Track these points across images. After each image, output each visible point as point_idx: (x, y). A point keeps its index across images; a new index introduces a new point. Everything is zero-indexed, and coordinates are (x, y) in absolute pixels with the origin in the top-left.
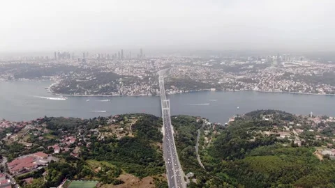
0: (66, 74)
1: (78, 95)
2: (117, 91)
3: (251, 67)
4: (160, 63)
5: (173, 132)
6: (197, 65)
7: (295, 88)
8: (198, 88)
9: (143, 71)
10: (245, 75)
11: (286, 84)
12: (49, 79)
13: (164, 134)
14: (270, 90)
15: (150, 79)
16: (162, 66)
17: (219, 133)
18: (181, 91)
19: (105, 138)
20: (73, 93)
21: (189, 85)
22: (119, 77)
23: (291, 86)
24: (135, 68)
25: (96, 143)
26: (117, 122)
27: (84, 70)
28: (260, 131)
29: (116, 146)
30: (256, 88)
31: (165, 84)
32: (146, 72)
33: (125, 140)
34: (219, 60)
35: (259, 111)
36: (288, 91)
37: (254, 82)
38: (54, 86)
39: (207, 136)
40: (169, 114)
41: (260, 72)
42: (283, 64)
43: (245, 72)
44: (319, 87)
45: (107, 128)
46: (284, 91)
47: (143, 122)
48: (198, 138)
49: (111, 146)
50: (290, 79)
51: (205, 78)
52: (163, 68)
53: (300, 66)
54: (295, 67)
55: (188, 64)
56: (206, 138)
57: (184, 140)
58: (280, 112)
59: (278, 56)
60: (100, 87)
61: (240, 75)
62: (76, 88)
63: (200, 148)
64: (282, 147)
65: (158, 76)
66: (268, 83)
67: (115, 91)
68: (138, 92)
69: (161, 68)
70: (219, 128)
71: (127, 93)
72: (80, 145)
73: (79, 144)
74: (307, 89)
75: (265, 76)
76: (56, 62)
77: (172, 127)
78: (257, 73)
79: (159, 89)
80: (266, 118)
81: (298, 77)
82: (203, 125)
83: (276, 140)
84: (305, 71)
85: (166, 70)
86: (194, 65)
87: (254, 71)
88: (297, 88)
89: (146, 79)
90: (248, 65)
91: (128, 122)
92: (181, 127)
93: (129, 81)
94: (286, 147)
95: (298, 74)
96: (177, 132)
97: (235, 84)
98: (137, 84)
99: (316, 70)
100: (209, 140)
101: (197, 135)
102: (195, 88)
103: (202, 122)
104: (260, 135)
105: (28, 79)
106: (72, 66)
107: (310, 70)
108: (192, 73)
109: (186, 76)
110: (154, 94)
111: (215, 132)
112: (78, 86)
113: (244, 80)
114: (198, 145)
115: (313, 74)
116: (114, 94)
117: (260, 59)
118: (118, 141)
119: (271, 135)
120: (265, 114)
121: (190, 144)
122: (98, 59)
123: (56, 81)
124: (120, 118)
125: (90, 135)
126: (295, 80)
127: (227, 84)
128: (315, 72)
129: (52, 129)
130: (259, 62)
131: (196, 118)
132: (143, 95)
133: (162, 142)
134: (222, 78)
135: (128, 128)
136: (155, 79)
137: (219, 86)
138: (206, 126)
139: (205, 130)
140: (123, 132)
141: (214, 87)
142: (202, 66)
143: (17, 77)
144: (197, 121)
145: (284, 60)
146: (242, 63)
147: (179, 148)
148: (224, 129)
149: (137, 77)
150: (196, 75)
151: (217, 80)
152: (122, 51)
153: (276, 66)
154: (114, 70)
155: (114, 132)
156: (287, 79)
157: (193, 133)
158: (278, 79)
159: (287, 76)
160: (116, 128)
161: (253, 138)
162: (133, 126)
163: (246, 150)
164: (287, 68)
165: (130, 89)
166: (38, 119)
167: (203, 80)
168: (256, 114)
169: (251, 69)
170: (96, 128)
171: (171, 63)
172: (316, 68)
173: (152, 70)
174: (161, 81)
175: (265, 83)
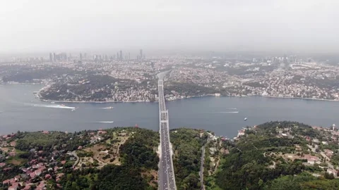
0: (59, 77)
1: (68, 101)
2: (111, 97)
3: (257, 69)
4: (161, 65)
5: (171, 153)
6: (199, 67)
7: (307, 93)
8: (201, 93)
9: (142, 73)
10: (251, 77)
11: (297, 89)
12: (40, 82)
13: (160, 157)
14: (280, 96)
15: (149, 82)
16: (162, 68)
17: (227, 152)
18: (182, 97)
19: (83, 166)
20: (62, 98)
21: (191, 90)
22: (114, 80)
23: (303, 91)
24: (133, 70)
25: (69, 175)
26: (102, 141)
27: (79, 72)
28: (281, 154)
29: (96, 178)
30: (265, 93)
31: (165, 89)
32: (145, 75)
33: (109, 169)
34: (223, 62)
35: (273, 123)
36: (300, 96)
37: (263, 86)
38: (43, 91)
39: (213, 156)
40: (168, 127)
41: (267, 75)
42: (291, 65)
43: (251, 75)
44: (334, 92)
45: (88, 150)
46: (296, 96)
47: (134, 142)
48: (203, 159)
49: (89, 179)
50: (301, 83)
51: (208, 81)
52: (164, 70)
53: (310, 69)
54: (304, 69)
55: (190, 66)
56: (212, 159)
57: (185, 164)
58: (298, 124)
59: (285, 57)
60: (93, 93)
61: (246, 78)
62: (67, 93)
63: (206, 174)
64: (312, 179)
65: (157, 79)
66: (278, 88)
67: (109, 97)
68: (134, 98)
69: (161, 71)
70: (227, 144)
71: (122, 98)
72: (48, 178)
73: (47, 176)
74: (322, 94)
75: (273, 79)
76: (50, 64)
77: (171, 146)
78: (264, 75)
79: (157, 94)
80: (283, 132)
81: (309, 81)
82: (208, 141)
83: (303, 167)
84: (316, 74)
85: (166, 72)
86: (196, 67)
87: (260, 74)
88: (310, 94)
89: (144, 83)
90: (253, 67)
91: (116, 141)
92: (182, 146)
93: (125, 86)
94: (319, 178)
95: (308, 78)
96: (176, 152)
97: (241, 88)
98: (134, 89)
99: (328, 72)
100: (216, 161)
101: (201, 155)
102: (198, 93)
103: (206, 137)
104: (281, 159)
105: (17, 83)
106: (67, 68)
107: (321, 73)
108: (195, 76)
109: (188, 79)
110: (153, 101)
111: (222, 150)
112: (68, 91)
113: (251, 84)
114: (203, 169)
115: (326, 77)
116: (108, 100)
117: (265, 61)
118: (98, 171)
119: (296, 160)
120: (280, 127)
121: (192, 169)
122: (96, 60)
123: (47, 85)
124: (108, 135)
125: (63, 162)
126: (307, 84)
127: (233, 88)
128: (327, 75)
129: (22, 150)
130: (265, 64)
131: (200, 131)
132: (140, 101)
133: (157, 169)
134: (226, 81)
135: (114, 151)
136: (154, 82)
137: (224, 90)
138: (212, 142)
139: (210, 147)
140: (107, 157)
141: (218, 92)
142: (205, 68)
143: (5, 80)
144: (201, 135)
145: (291, 61)
146: (248, 65)
147: (179, 177)
148: (233, 146)
149: (134, 81)
150: (198, 78)
151: (221, 84)
152: (121, 51)
153: (284, 69)
154: (110, 73)
155: (95, 157)
156: (298, 83)
157: (196, 153)
158: (287, 83)
159: (297, 79)
160: (100, 150)
161: (272, 164)
162: (122, 148)
163: (265, 181)
164: (296, 70)
165: (126, 95)
166: (9, 136)
167: (207, 84)
168: (270, 127)
169: (257, 71)
170: (74, 149)
171: (173, 65)
172: (327, 70)
173: (151, 72)
174: (161, 85)
175: (275, 87)
